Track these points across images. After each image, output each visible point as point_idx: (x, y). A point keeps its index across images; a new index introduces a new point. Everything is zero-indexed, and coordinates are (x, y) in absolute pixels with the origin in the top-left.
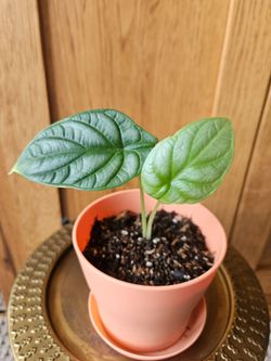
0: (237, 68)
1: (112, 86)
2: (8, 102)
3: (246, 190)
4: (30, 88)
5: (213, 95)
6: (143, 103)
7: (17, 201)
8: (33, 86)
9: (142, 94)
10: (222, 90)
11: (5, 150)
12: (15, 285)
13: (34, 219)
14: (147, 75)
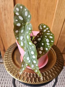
0: (61, 3)
1: (30, 6)
2: (5, 10)
3: (61, 35)
4: (10, 6)
5: (55, 10)
6: (38, 11)
7: (7, 35)
8: (11, 6)
9: (37, 9)
10: (57, 9)
11: (4, 22)
12: (5, 56)
13: (11, 40)
14: (39, 4)
